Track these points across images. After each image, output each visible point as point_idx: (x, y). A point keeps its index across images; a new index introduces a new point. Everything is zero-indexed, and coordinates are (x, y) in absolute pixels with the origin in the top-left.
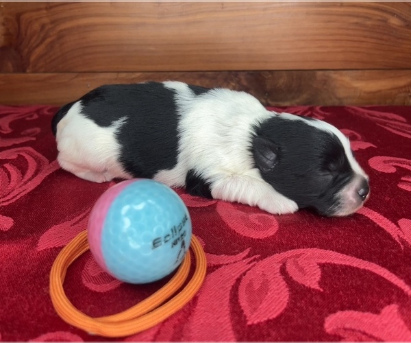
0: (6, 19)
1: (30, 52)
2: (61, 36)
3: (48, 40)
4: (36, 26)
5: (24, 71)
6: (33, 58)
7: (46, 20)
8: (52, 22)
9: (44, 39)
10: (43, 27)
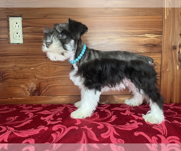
0: (37, 84)
1: (42, 91)
2: (49, 88)
3: (46, 88)
4: (44, 85)
5: (40, 96)
6: (42, 93)
7: (46, 84)
8: (47, 85)
9: (45, 88)
10: (45, 86)
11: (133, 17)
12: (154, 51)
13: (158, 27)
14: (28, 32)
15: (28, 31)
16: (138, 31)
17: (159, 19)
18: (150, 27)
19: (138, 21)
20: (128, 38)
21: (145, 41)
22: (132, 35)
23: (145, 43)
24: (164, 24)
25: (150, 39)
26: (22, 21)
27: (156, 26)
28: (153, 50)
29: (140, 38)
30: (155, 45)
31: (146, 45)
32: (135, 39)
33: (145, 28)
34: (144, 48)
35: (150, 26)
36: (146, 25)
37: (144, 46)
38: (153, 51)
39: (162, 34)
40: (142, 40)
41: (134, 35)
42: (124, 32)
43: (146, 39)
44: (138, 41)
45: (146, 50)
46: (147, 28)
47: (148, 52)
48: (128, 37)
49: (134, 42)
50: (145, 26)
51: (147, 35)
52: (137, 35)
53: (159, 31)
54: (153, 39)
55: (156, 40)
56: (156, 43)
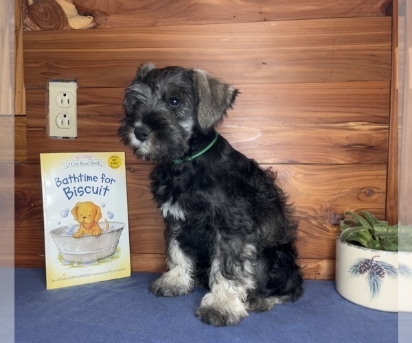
11: (320, 84)
12: (368, 161)
13: (377, 108)
14: (88, 115)
15: (90, 113)
16: (330, 115)
17: (381, 89)
18: (359, 107)
19: (331, 93)
20: (309, 131)
21: (347, 138)
22: (317, 123)
23: (347, 142)
24: (393, 100)
25: (359, 134)
26: (78, 92)
27: (375, 106)
28: (367, 159)
29: (335, 131)
30: (371, 147)
31: (350, 147)
32: (323, 133)
33: (348, 110)
34: (344, 154)
35: (359, 105)
36: (349, 103)
37: (345, 149)
38: (366, 161)
39: (389, 124)
40: (341, 136)
41: (322, 125)
42: (299, 118)
43: (349, 134)
44: (330, 137)
45: (350, 159)
46: (354, 109)
47: (355, 161)
48: (308, 128)
49: (322, 139)
50: (348, 105)
51: (352, 124)
52: (330, 123)
53: (380, 117)
54: (367, 134)
55: (374, 135)
56: (373, 143)
